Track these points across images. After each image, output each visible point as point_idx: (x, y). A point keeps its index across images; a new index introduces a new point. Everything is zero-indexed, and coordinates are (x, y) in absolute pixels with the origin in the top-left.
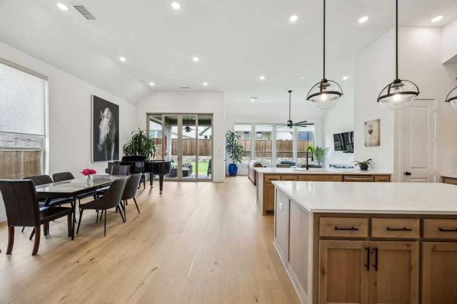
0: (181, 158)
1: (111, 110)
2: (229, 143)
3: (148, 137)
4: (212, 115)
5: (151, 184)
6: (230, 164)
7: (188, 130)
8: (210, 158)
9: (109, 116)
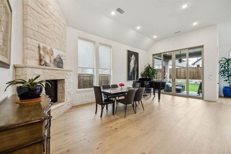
0: (175, 80)
1: (135, 56)
2: (223, 68)
3: (153, 68)
4: (202, 47)
5: (154, 95)
6: (224, 87)
7: (180, 61)
8: (201, 81)
9: (134, 59)
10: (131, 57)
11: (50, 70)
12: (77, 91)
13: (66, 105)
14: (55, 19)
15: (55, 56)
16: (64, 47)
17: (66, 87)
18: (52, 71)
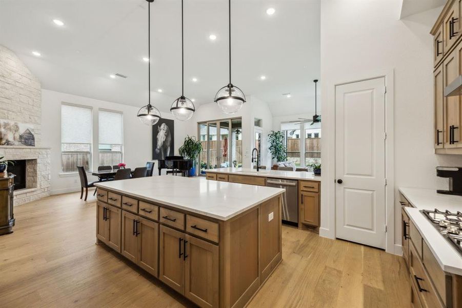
4: (241, 118)
7: (238, 132)
9: (166, 129)
10: (160, 127)
11: (14, 149)
12: (60, 175)
13: (39, 192)
14: (22, 87)
15: (22, 131)
16: (36, 118)
17: (39, 168)
18: (17, 150)
